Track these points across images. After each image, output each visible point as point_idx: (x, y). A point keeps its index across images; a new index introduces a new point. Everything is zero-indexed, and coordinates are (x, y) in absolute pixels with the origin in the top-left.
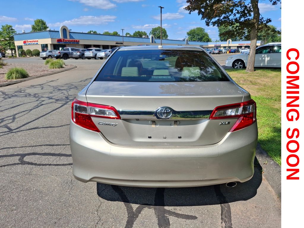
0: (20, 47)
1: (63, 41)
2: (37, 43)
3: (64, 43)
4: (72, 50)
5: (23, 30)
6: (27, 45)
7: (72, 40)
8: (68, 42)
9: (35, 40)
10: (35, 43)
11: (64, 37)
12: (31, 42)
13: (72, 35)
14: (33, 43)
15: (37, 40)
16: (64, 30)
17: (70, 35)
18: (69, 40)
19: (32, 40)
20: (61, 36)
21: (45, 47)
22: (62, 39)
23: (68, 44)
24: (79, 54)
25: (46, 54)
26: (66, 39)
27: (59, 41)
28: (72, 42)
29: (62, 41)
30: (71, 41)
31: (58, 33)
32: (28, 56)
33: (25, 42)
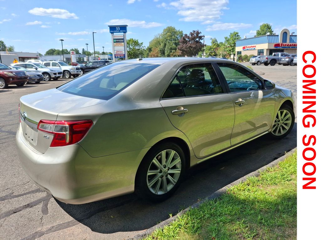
0: (239, 53)
1: (282, 45)
2: (255, 49)
3: (282, 48)
4: (282, 55)
5: (245, 36)
6: (245, 50)
7: (292, 44)
8: (286, 46)
9: (253, 45)
10: (253, 48)
11: (283, 42)
12: (249, 47)
13: (292, 38)
14: (251, 48)
15: (254, 45)
16: (285, 34)
17: (291, 39)
18: (288, 45)
19: (251, 46)
20: (280, 41)
21: (261, 52)
22: (280, 44)
23: (286, 48)
24: (287, 60)
25: (256, 60)
26: (285, 44)
27: (277, 45)
28: (291, 47)
29: (280, 45)
30: (290, 45)
31: (277, 37)
32: (244, 61)
33: (244, 48)
